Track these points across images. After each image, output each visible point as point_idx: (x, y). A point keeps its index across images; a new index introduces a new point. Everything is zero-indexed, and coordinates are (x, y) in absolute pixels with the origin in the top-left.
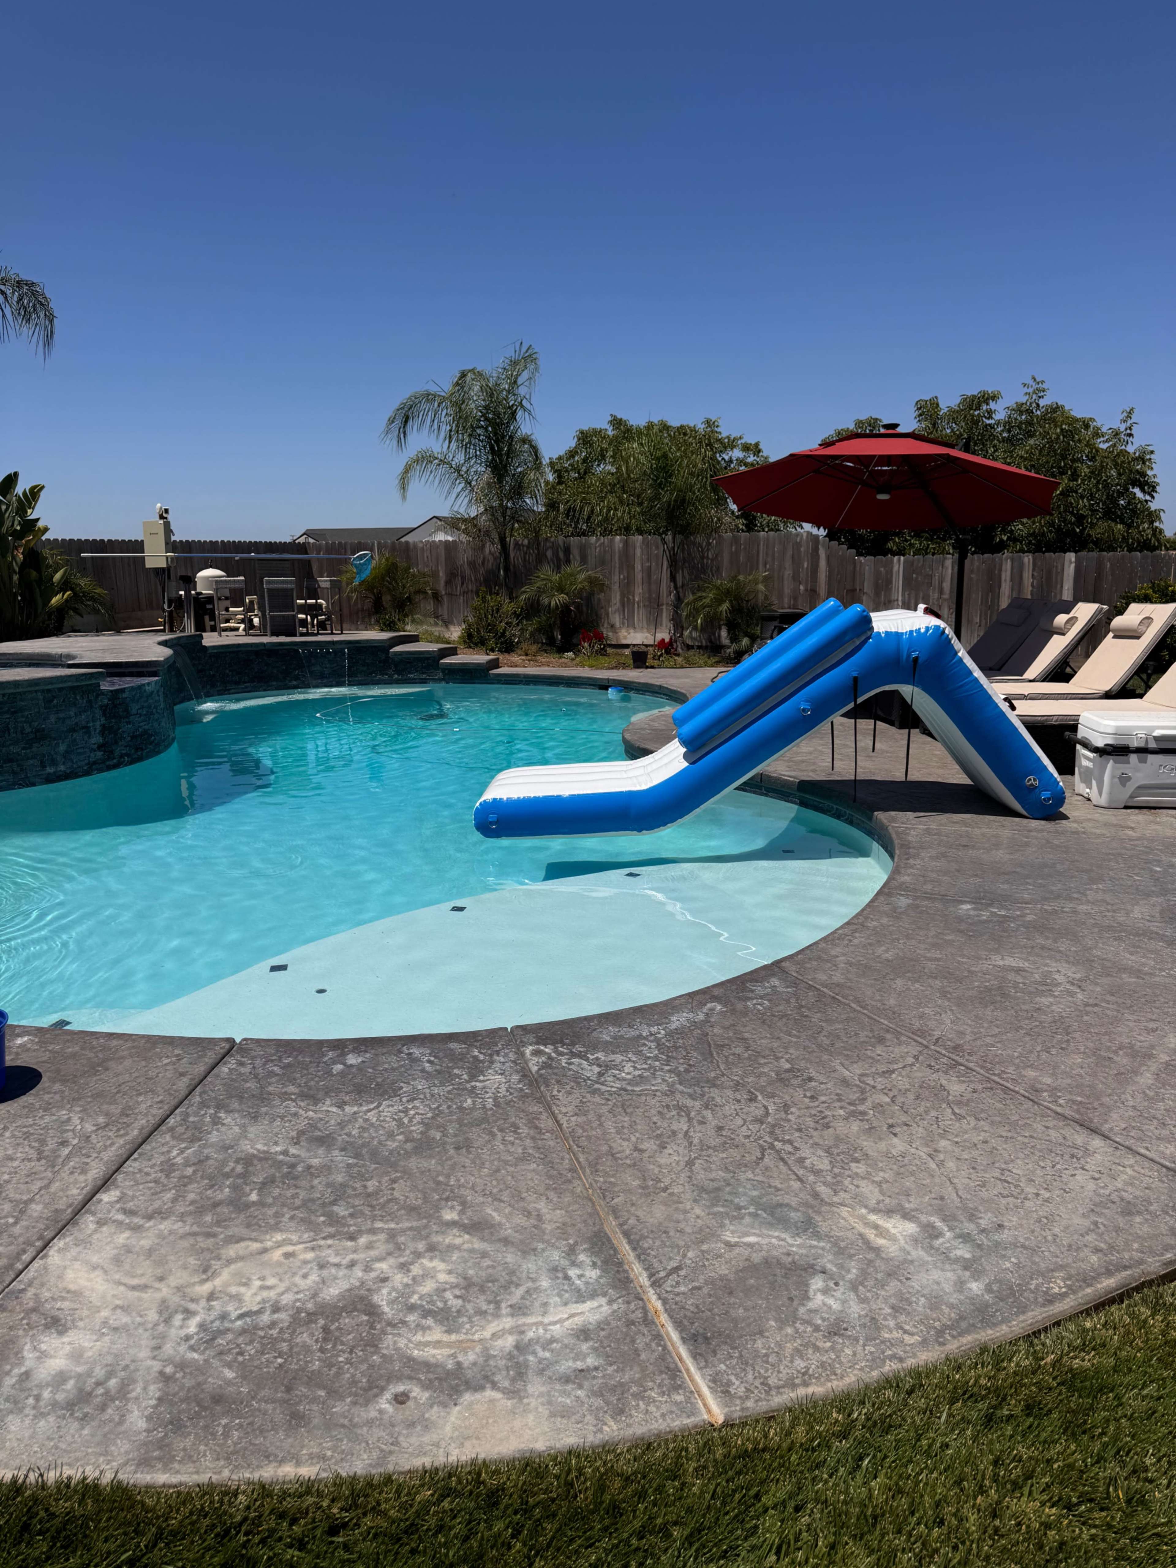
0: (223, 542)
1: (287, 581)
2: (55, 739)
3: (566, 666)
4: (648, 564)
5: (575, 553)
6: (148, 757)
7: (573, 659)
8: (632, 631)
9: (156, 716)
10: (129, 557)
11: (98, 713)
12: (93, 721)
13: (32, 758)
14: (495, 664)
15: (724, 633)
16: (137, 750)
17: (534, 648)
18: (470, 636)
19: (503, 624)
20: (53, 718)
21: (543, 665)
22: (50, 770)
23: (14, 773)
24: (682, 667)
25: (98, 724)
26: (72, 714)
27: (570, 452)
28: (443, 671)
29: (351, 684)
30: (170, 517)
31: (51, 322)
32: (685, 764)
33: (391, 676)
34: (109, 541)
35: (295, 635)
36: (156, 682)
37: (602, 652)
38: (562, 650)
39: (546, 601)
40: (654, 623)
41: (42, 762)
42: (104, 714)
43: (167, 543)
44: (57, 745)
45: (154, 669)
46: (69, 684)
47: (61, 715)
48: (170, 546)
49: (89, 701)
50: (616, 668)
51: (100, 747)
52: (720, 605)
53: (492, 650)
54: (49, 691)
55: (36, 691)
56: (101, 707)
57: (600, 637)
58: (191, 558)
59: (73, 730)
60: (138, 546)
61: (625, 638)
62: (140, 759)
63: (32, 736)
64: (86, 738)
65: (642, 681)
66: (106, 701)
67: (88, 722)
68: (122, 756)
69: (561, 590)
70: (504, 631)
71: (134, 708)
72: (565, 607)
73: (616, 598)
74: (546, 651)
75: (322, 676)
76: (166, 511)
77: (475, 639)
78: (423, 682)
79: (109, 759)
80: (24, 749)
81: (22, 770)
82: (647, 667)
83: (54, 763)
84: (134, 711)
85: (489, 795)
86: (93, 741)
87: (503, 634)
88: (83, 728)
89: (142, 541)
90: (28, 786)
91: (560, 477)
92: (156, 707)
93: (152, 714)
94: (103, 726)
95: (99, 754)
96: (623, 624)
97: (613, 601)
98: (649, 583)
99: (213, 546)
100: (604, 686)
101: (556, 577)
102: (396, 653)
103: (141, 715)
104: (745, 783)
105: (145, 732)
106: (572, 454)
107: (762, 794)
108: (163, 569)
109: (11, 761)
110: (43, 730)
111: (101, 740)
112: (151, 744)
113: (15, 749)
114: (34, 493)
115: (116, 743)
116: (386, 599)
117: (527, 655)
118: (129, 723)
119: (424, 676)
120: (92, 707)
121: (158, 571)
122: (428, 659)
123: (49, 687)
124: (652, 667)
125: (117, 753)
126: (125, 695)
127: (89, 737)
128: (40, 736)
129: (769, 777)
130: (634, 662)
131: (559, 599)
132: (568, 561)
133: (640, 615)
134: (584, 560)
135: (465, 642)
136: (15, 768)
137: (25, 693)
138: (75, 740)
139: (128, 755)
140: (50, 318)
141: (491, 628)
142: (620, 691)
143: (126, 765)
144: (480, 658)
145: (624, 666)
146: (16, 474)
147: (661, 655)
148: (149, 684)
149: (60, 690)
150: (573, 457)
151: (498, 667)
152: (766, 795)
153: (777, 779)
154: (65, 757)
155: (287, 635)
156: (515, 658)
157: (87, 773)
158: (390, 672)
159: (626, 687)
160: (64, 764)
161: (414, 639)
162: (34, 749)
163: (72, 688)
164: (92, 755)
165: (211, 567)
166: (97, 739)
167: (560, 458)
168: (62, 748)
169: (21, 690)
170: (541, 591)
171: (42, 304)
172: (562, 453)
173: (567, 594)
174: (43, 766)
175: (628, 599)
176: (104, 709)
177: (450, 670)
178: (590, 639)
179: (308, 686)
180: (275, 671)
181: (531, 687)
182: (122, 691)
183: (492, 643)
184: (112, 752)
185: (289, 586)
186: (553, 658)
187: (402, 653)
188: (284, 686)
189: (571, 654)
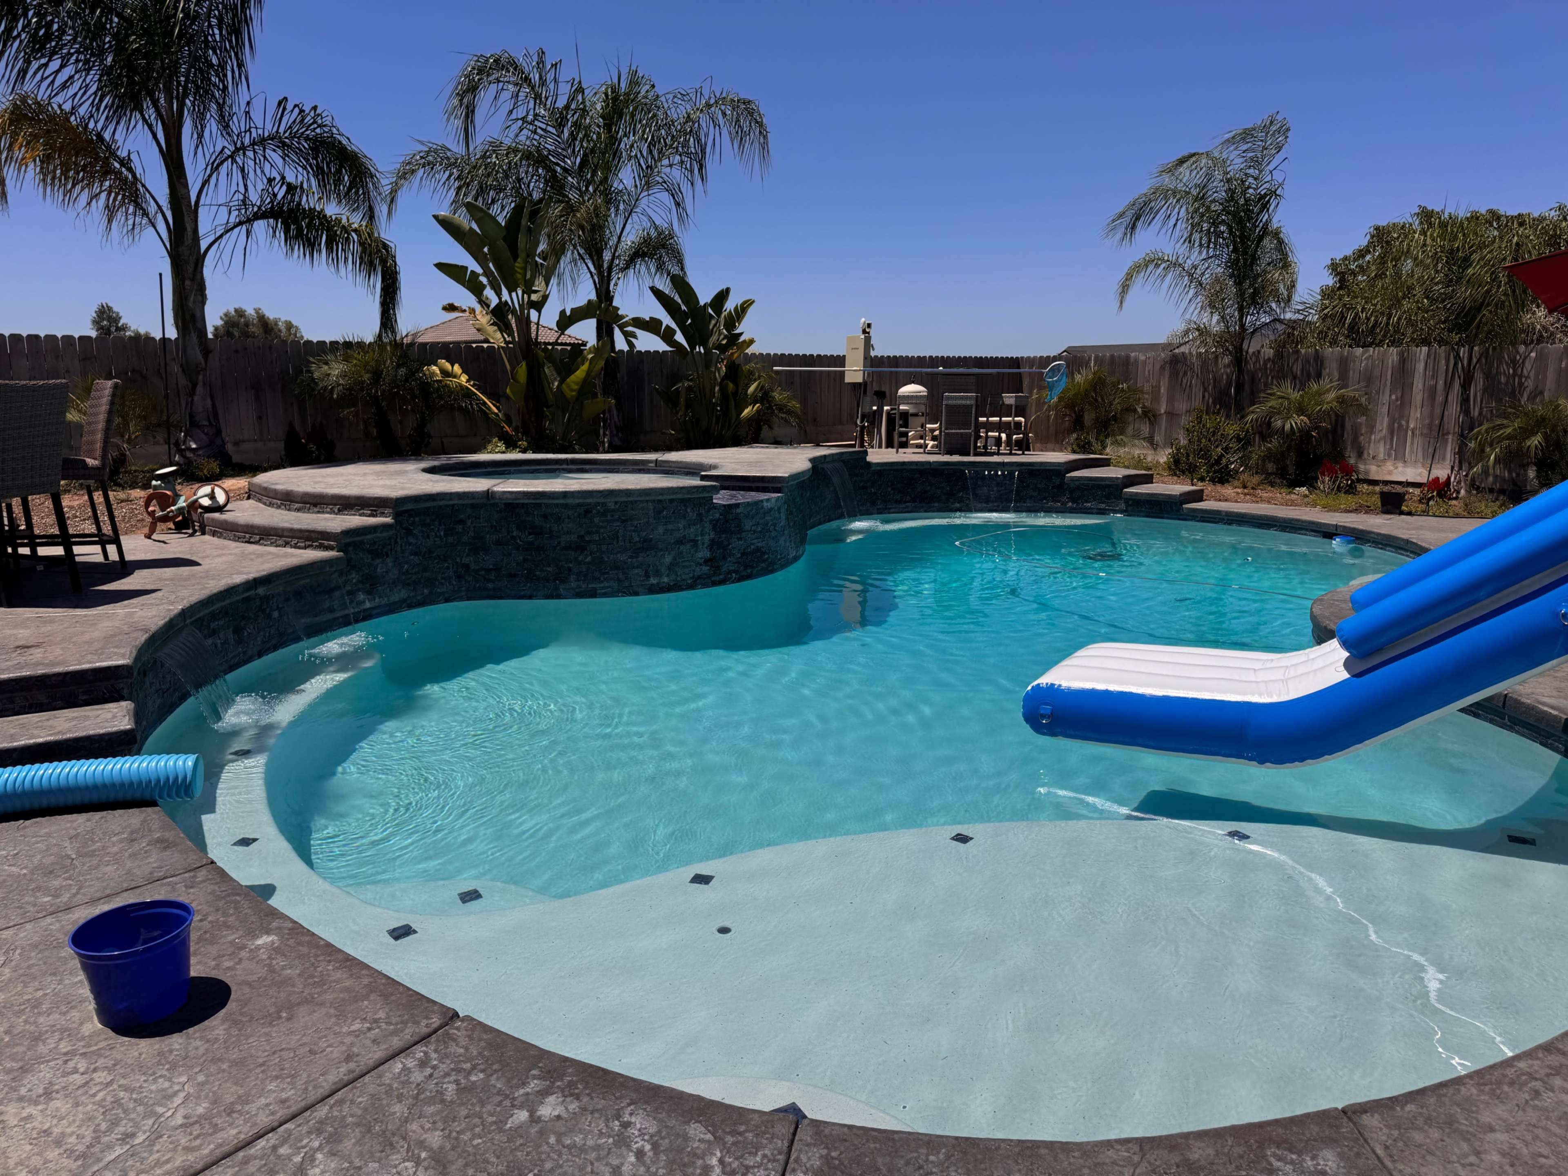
0: (931, 357)
1: (967, 398)
2: (661, 550)
3: (1292, 503)
4: (1432, 383)
5: (1332, 369)
6: (759, 575)
7: (1306, 496)
8: (1400, 465)
9: (773, 534)
10: (835, 372)
11: (708, 527)
12: (702, 535)
13: (637, 567)
14: (1198, 496)
15: (1532, 473)
16: (746, 567)
17: (1256, 479)
18: (1177, 462)
19: (1219, 449)
20: (661, 529)
21: (1262, 500)
22: (653, 581)
23: (619, 580)
24: (1457, 516)
25: (707, 538)
26: (681, 526)
27: (1360, 251)
28: (1127, 501)
29: (1017, 510)
30: (872, 332)
31: (765, 137)
32: (1345, 675)
33: (1064, 504)
34: (819, 356)
35: (968, 455)
36: (778, 498)
37: (1351, 490)
38: (1293, 484)
39: (1279, 423)
40: (1433, 456)
41: (646, 572)
42: (714, 529)
43: (865, 358)
44: (663, 556)
45: (779, 485)
46: (680, 496)
47: (670, 527)
48: (869, 360)
49: (700, 515)
50: (1355, 511)
51: (707, 562)
52: (1528, 438)
53: (1202, 479)
54: (660, 501)
55: (647, 501)
56: (711, 521)
57: (1348, 470)
58: (896, 372)
59: (680, 542)
60: (840, 361)
61: (1390, 473)
62: (749, 577)
63: (640, 545)
64: (692, 551)
65: (1384, 531)
66: (717, 516)
67: (696, 536)
68: (729, 572)
69: (1301, 411)
70: (1221, 457)
71: (748, 524)
72: (1305, 434)
73: (1383, 424)
74: (1272, 485)
75: (987, 501)
76: (869, 326)
77: (1183, 466)
78: (1101, 512)
79: (715, 574)
80: (631, 557)
81: (626, 578)
82: (1402, 513)
83: (658, 574)
84: (747, 527)
85: (1045, 680)
86: (700, 555)
87: (1218, 461)
88: (692, 541)
89: (844, 356)
90: (631, 595)
91: (1342, 281)
92: (775, 525)
93: (769, 531)
94: (713, 541)
95: (705, 569)
96: (1389, 455)
97: (1378, 426)
98: (1433, 406)
99: (921, 361)
100: (1328, 533)
101: (1295, 395)
102: (1073, 479)
103: (755, 532)
104: (1477, 705)
105: (758, 550)
106: (1361, 253)
107: (1502, 726)
108: (860, 384)
109: (617, 568)
110: (651, 540)
111: (708, 554)
112: (764, 561)
113: (621, 557)
114: (742, 310)
115: (724, 558)
116: (1088, 418)
117: (1245, 487)
118: (740, 539)
119: (1103, 506)
120: (701, 520)
121: (855, 386)
122: (1109, 486)
123: (660, 497)
124: (1410, 514)
125: (724, 569)
126: (739, 511)
127: (696, 551)
128: (647, 546)
129: (1517, 702)
130: (1383, 505)
131: (1297, 421)
132: (1319, 376)
133: (1414, 446)
134: (1344, 376)
135: (1170, 468)
136: (621, 576)
137: (636, 502)
138: (682, 553)
139: (736, 572)
140: (763, 134)
141: (1204, 453)
142: (1349, 542)
143: (733, 582)
144: (1177, 488)
145: (1368, 510)
146: (728, 290)
147: (1432, 498)
148: (768, 500)
149: (671, 501)
150: (1363, 256)
151: (1201, 500)
152: (1510, 729)
153: (1530, 709)
154: (669, 569)
155: (961, 454)
156: (1228, 490)
157: (691, 587)
158: (1064, 499)
159: (1359, 537)
160: (668, 576)
161: (1105, 463)
162: (640, 559)
163: (683, 501)
164: (698, 569)
165: (913, 382)
166: (704, 553)
167: (1346, 258)
168: (668, 559)
169: (631, 499)
170: (1273, 412)
171: (757, 122)
172: (1349, 252)
173: (1309, 417)
174: (647, 576)
175: (1400, 425)
176: (715, 524)
177: (1134, 500)
178: (1332, 472)
179: (970, 511)
180: (939, 491)
181: (1234, 527)
182: (737, 505)
183: (1203, 471)
184: (719, 568)
185: (968, 402)
186: (1280, 494)
187: (1080, 478)
188: (947, 509)
189: (1304, 490)
